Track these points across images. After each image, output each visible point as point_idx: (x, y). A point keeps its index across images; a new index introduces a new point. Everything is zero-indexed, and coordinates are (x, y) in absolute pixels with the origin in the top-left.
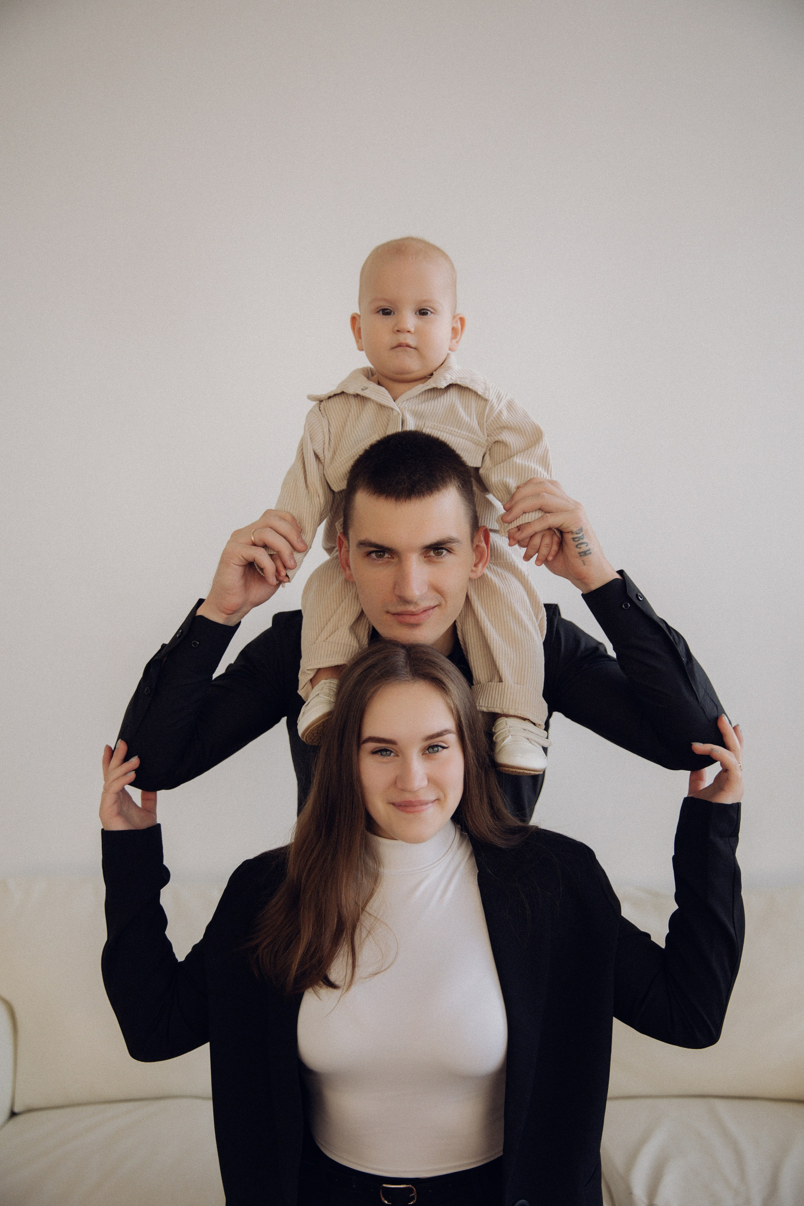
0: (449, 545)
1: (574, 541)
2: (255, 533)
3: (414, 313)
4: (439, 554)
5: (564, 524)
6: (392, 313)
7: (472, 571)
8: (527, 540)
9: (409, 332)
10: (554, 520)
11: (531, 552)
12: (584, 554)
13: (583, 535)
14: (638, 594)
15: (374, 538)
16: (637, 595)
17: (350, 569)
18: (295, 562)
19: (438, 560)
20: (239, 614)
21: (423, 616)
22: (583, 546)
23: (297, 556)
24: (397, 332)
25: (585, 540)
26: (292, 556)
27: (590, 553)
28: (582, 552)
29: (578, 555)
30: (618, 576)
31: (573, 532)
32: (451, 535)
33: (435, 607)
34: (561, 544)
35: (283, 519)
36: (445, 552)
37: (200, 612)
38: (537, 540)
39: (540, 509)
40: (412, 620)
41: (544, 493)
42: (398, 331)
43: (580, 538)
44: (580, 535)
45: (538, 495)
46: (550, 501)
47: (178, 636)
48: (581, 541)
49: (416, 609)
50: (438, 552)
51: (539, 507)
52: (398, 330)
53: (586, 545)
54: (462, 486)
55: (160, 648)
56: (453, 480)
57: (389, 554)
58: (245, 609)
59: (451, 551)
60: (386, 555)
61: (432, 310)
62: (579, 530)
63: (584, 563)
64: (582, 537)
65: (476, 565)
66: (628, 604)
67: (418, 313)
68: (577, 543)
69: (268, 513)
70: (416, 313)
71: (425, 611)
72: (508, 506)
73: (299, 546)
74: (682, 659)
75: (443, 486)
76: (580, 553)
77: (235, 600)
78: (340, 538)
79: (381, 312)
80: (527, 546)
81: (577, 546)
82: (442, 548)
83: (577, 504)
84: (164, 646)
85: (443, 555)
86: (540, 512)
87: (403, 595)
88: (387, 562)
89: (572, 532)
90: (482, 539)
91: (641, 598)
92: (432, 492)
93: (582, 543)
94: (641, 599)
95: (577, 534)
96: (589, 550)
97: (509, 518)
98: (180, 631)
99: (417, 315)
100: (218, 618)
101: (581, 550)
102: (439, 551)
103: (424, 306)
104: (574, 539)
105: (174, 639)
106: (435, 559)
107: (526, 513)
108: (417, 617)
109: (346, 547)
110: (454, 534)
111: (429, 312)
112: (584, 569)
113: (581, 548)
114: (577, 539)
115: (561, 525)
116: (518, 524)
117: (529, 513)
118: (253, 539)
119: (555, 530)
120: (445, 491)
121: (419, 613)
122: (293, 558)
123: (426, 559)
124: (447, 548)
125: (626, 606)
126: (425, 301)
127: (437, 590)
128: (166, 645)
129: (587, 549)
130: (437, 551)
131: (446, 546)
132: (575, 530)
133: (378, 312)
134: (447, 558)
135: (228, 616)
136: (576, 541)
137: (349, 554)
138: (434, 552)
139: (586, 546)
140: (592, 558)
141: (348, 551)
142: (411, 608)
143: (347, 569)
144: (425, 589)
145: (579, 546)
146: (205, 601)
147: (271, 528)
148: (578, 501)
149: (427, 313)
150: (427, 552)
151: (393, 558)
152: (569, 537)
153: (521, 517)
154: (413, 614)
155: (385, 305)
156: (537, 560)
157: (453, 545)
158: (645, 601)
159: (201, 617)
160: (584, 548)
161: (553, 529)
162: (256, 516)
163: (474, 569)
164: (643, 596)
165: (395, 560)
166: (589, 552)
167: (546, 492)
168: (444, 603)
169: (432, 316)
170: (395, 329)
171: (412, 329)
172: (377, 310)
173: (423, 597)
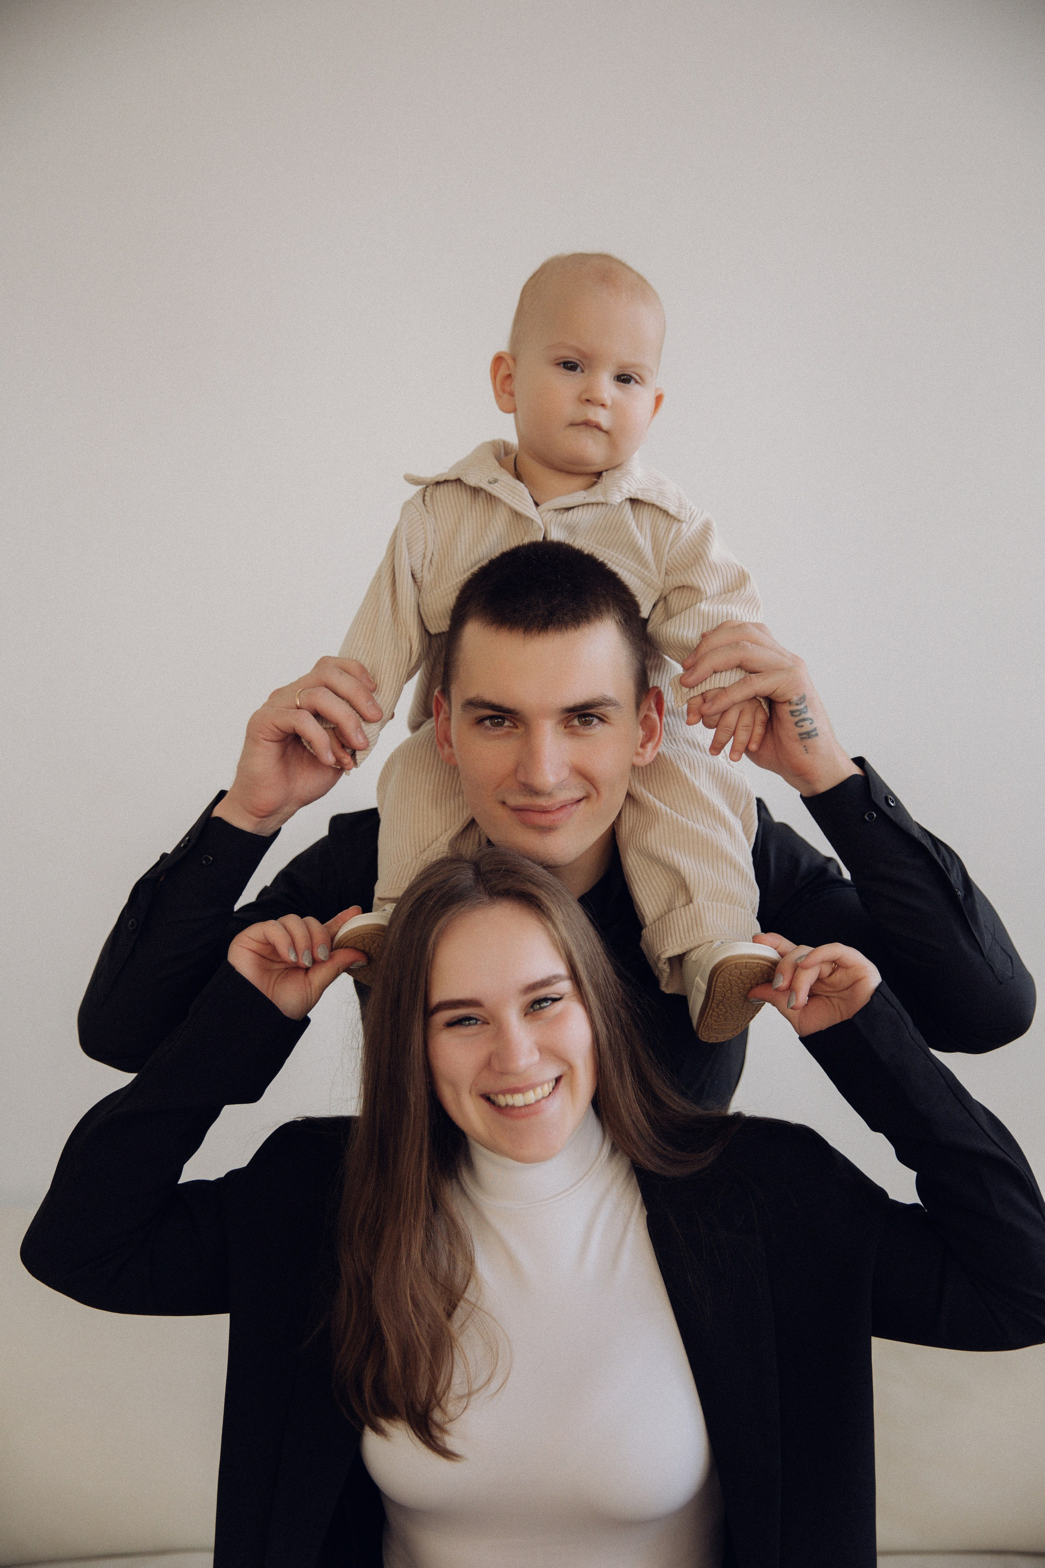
0: (602, 710)
1: (792, 715)
2: (302, 695)
3: (612, 378)
4: (587, 723)
5: (778, 691)
6: (579, 370)
7: (637, 754)
8: (717, 717)
9: (603, 405)
10: (762, 685)
11: (722, 737)
12: (807, 735)
13: (806, 707)
14: (888, 796)
15: (491, 696)
16: (886, 799)
17: (451, 746)
18: (365, 737)
19: (586, 732)
20: (279, 816)
21: (560, 815)
22: (807, 723)
23: (368, 729)
24: (585, 403)
25: (809, 715)
26: (359, 729)
27: (817, 735)
28: (805, 733)
29: (798, 738)
30: (856, 770)
31: (791, 701)
32: (605, 693)
33: (579, 801)
34: (771, 722)
35: (346, 671)
36: (596, 721)
37: (217, 812)
38: (732, 718)
39: (740, 667)
40: (544, 820)
41: (746, 643)
43: (801, 712)
44: (801, 707)
45: (736, 645)
46: (756, 655)
47: (182, 845)
48: (803, 716)
49: (550, 803)
50: (585, 720)
51: (738, 662)
52: (588, 399)
53: (811, 721)
54: (625, 621)
55: (158, 859)
56: (612, 610)
57: (511, 721)
58: (287, 809)
59: (605, 718)
60: (507, 723)
61: (637, 378)
62: (801, 699)
63: (806, 750)
64: (805, 710)
65: (643, 746)
66: (873, 814)
68: (797, 719)
69: (323, 663)
70: (614, 378)
71: (563, 807)
72: (690, 662)
73: (370, 713)
74: (956, 892)
75: (596, 616)
76: (800, 734)
77: (270, 795)
78: (437, 698)
79: (561, 364)
80: (716, 726)
81: (796, 723)
82: (592, 715)
83: (795, 659)
84: (164, 856)
85: (593, 724)
86: (739, 671)
87: (530, 782)
88: (509, 734)
89: (789, 702)
90: (653, 706)
91: (893, 802)
92: (579, 623)
93: (804, 720)
94: (893, 805)
95: (797, 704)
96: (815, 729)
97: (691, 679)
98: (187, 838)
99: (615, 380)
100: (244, 823)
101: (803, 730)
102: (587, 719)
103: (626, 368)
104: (792, 712)
105: (178, 849)
106: (581, 731)
107: (716, 672)
108: (550, 817)
109: (445, 713)
110: (610, 692)
112: (806, 759)
113: (802, 726)
114: (798, 713)
115: (774, 692)
116: (704, 690)
117: (721, 672)
118: (298, 703)
119: (761, 700)
120: (600, 624)
121: (554, 809)
122: (362, 732)
123: (567, 730)
124: (599, 715)
125: (871, 816)
127: (583, 774)
128: (167, 854)
129: (813, 728)
130: (583, 719)
131: (598, 711)
132: (795, 699)
133: (558, 364)
134: (598, 730)
135: (262, 819)
136: (796, 716)
137: (450, 724)
138: (579, 721)
139: (811, 724)
140: (821, 742)
141: (448, 719)
142: (542, 802)
143: (446, 747)
144: (565, 773)
145: (800, 724)
146: (227, 795)
147: (327, 687)
148: (796, 653)
149: (631, 381)
150: (569, 719)
151: (517, 727)
152: (784, 711)
153: (708, 680)
154: (545, 811)
156: (733, 750)
157: (609, 710)
158: (899, 805)
159: (219, 820)
160: (807, 726)
161: (759, 698)
162: (305, 668)
163: (640, 750)
164: (896, 800)
165: (520, 730)
166: (814, 733)
167: (748, 641)
168: (594, 794)
169: (637, 387)
170: (585, 397)
171: (609, 403)
172: (558, 361)
173: (560, 786)
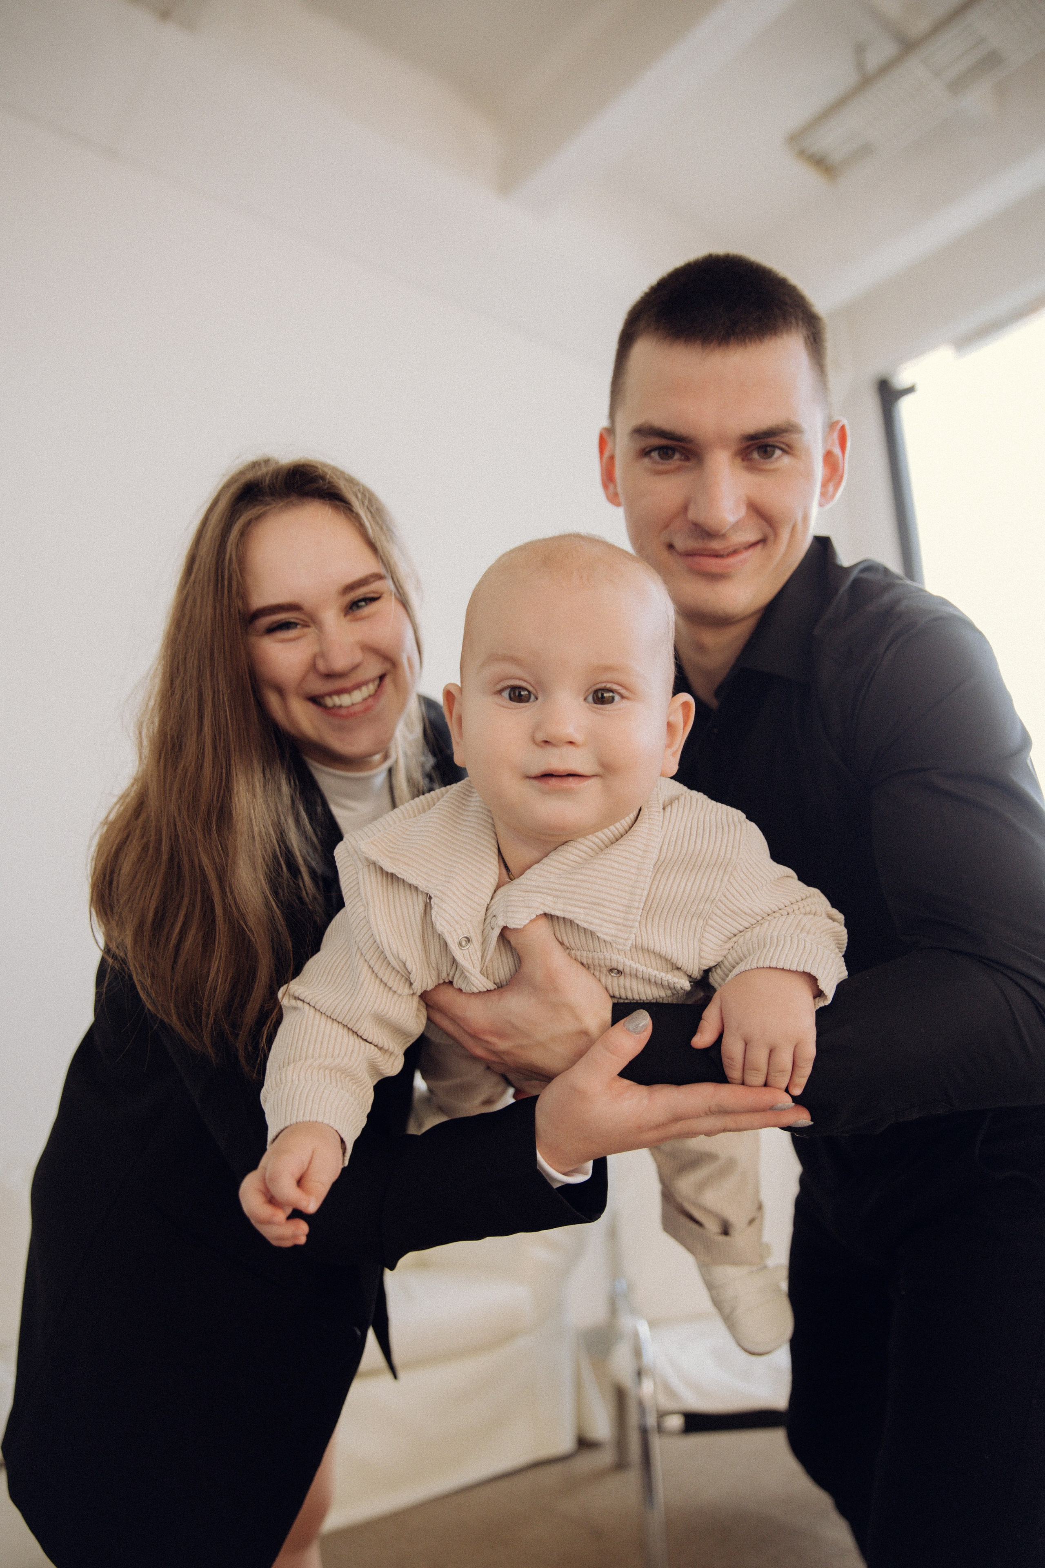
0: (786, 439)
3: (582, 699)
4: (767, 458)
6: (532, 698)
9: (571, 743)
17: (615, 485)
19: (767, 466)
24: (543, 744)
33: (754, 544)
36: (778, 452)
40: (715, 565)
42: (546, 742)
49: (723, 546)
50: (766, 452)
52: (546, 739)
57: (685, 451)
59: (789, 452)
60: (679, 454)
61: (623, 691)
65: (824, 486)
67: (590, 699)
70: (585, 699)
71: (736, 551)
75: (784, 328)
79: (506, 694)
82: (773, 444)
85: (774, 455)
87: (702, 522)
88: (678, 469)
92: (764, 336)
99: (588, 702)
102: (767, 449)
103: (605, 679)
106: (762, 464)
108: (722, 562)
111: (617, 698)
120: (786, 337)
121: (726, 553)
124: (781, 445)
126: (607, 669)
127: (761, 513)
130: (763, 451)
131: (781, 441)
133: (500, 692)
134: (784, 464)
137: (614, 461)
138: (759, 452)
143: (611, 484)
149: (613, 698)
150: (746, 449)
151: (690, 458)
154: (716, 555)
155: (518, 675)
157: (793, 440)
165: (692, 464)
168: (771, 538)
169: (625, 704)
170: (540, 736)
171: (578, 738)
172: (499, 687)
173: (736, 526)
